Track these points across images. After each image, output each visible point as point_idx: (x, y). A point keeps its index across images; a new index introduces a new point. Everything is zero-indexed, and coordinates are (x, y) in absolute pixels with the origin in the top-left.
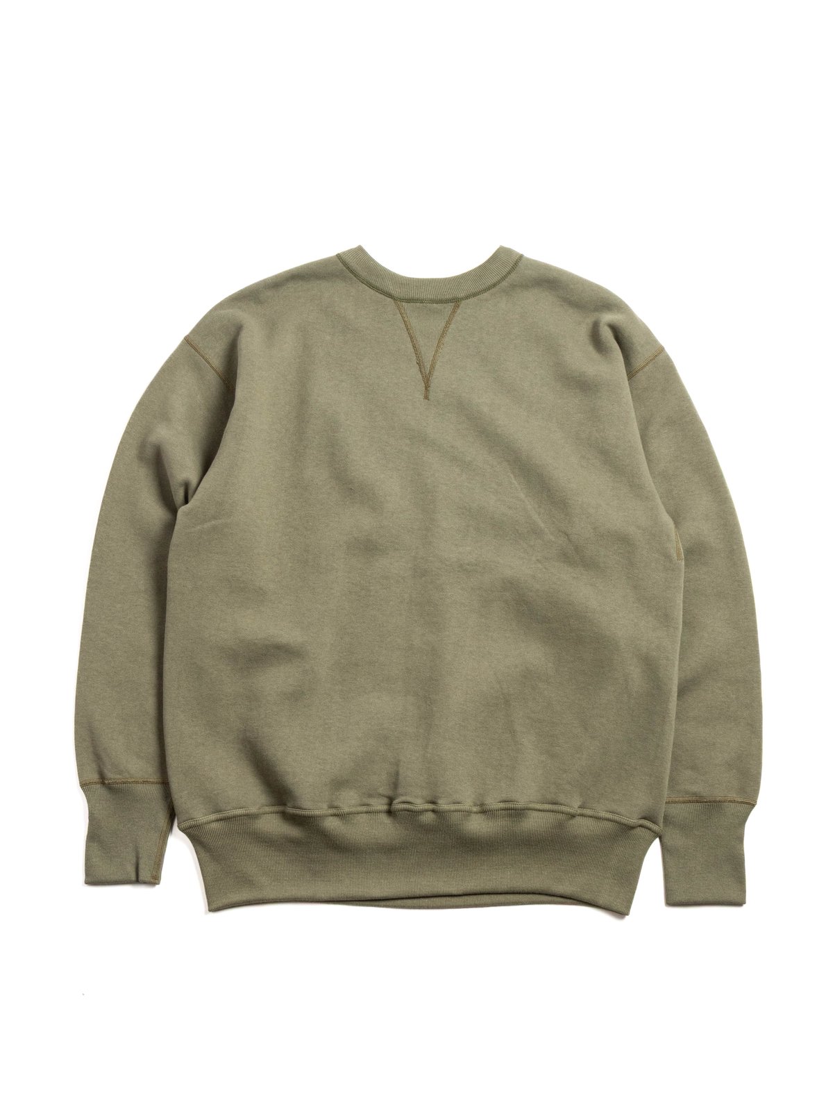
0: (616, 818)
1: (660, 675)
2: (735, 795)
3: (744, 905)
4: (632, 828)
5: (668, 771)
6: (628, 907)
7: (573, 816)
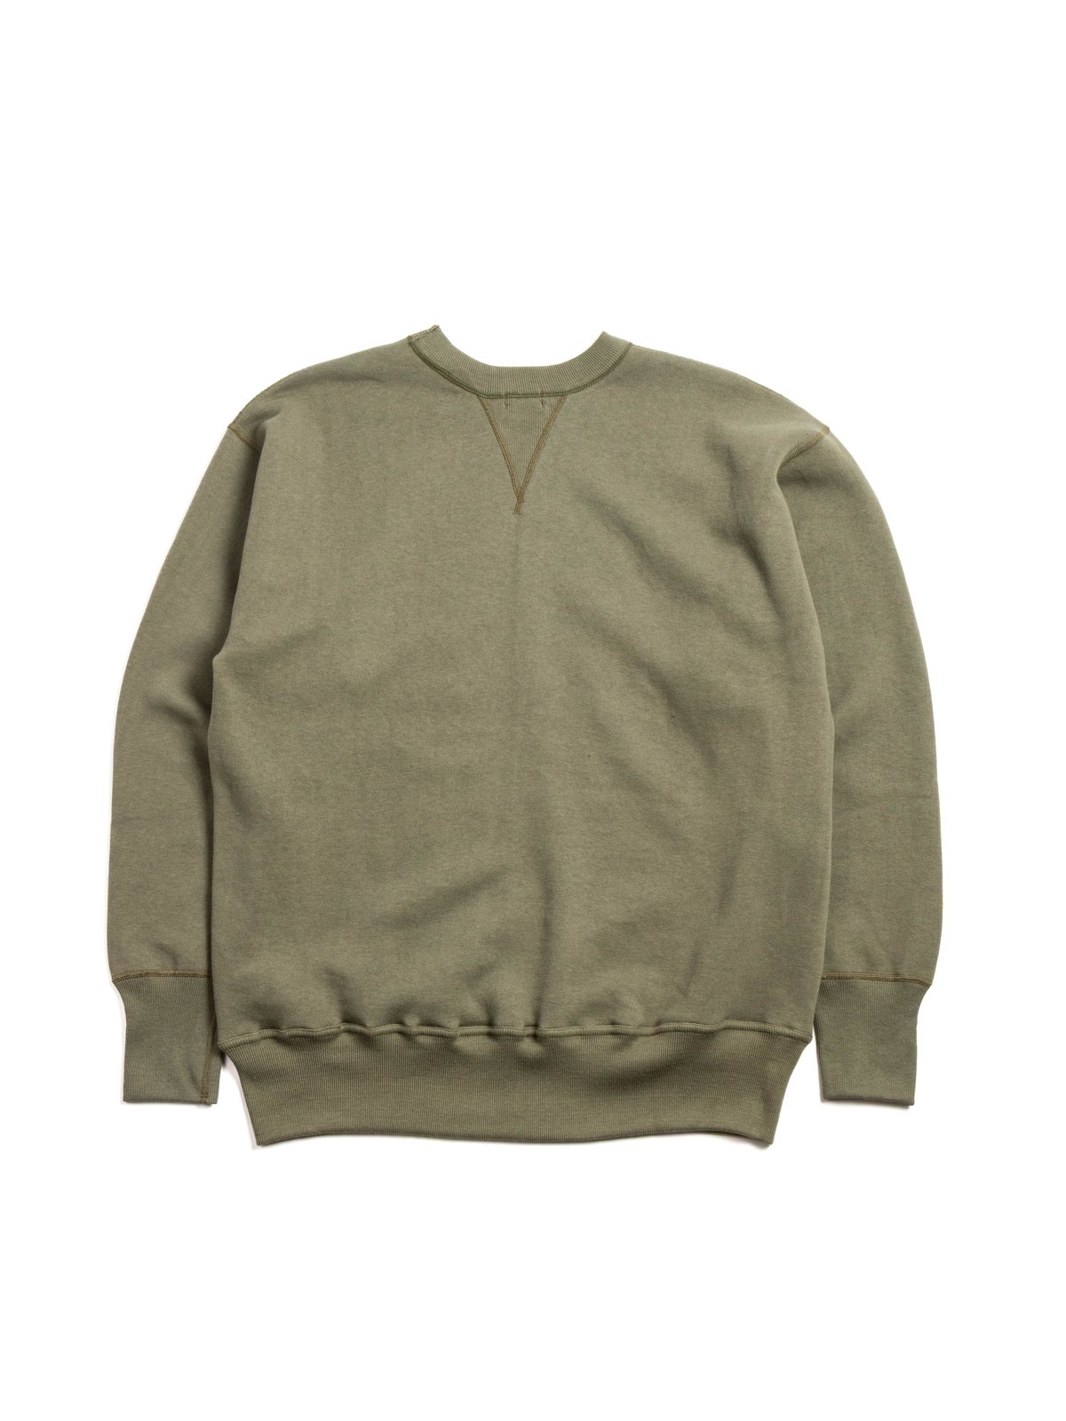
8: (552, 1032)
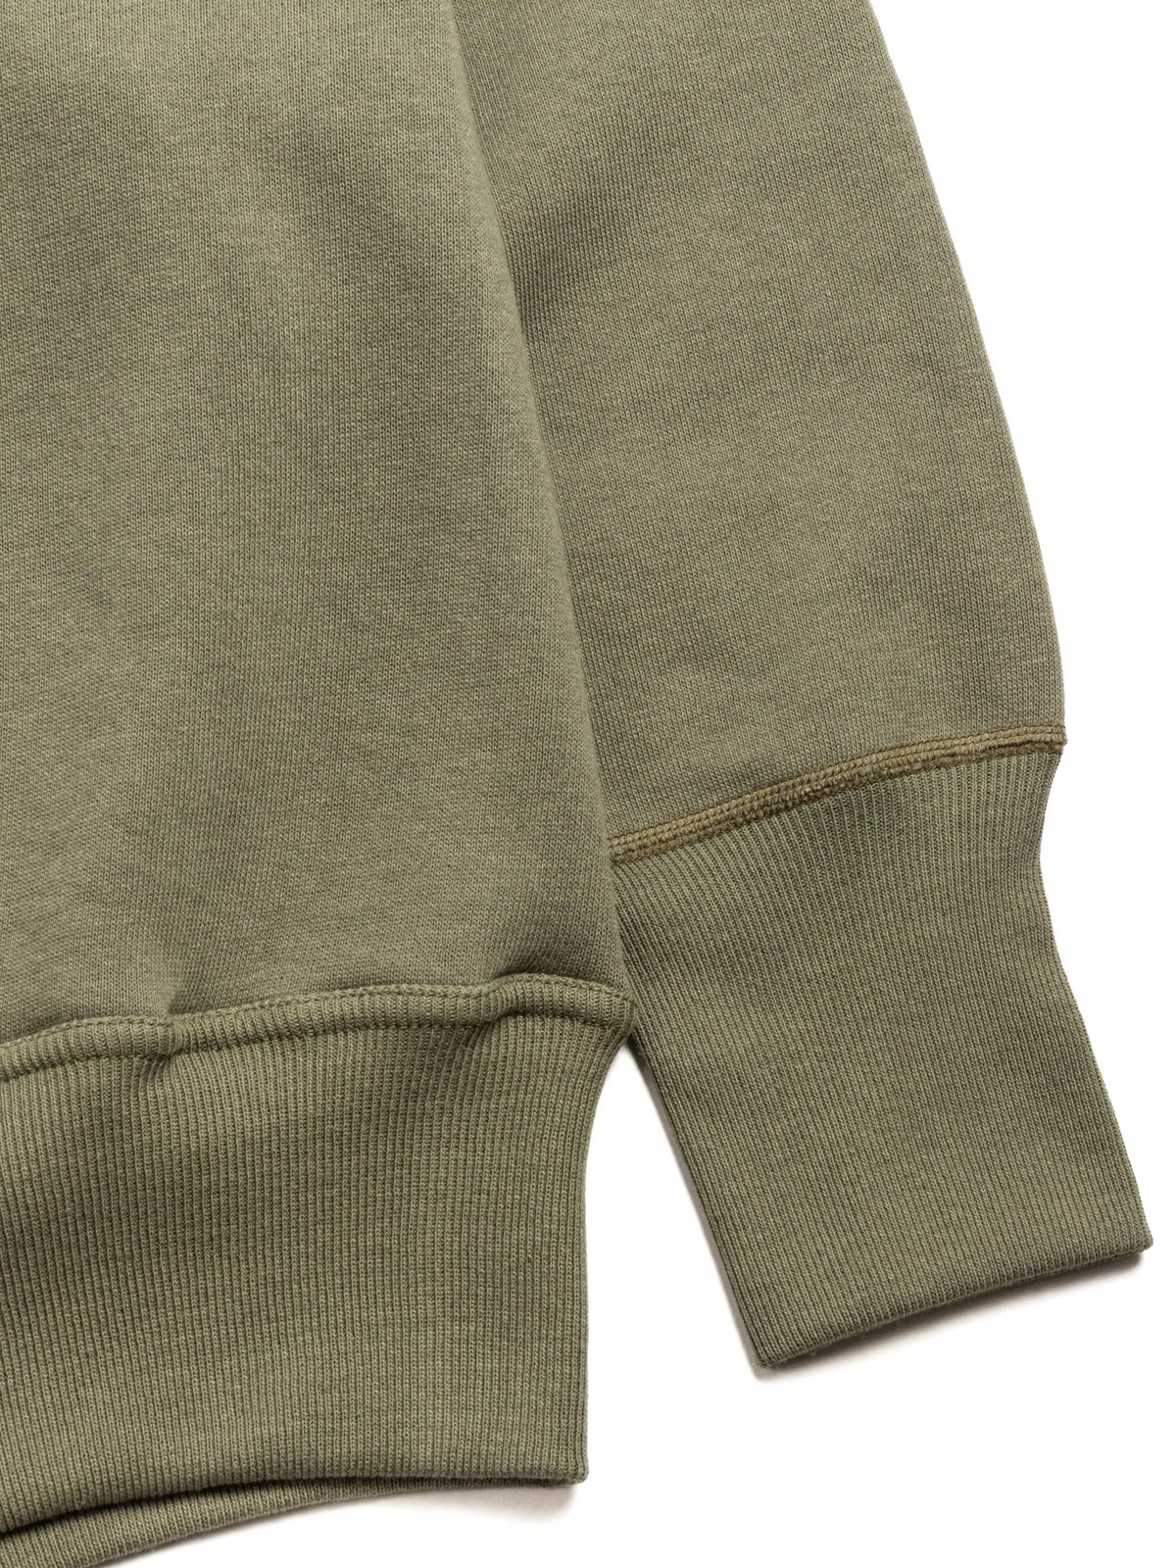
0: (382, 1001)
1: (401, 214)
2: (946, 730)
3: (1146, 1255)
4: (479, 1028)
5: (580, 696)
6: (575, 1438)
7: (158, 1058)
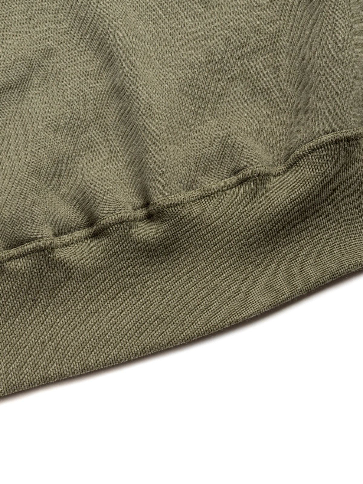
8: (168, 200)
